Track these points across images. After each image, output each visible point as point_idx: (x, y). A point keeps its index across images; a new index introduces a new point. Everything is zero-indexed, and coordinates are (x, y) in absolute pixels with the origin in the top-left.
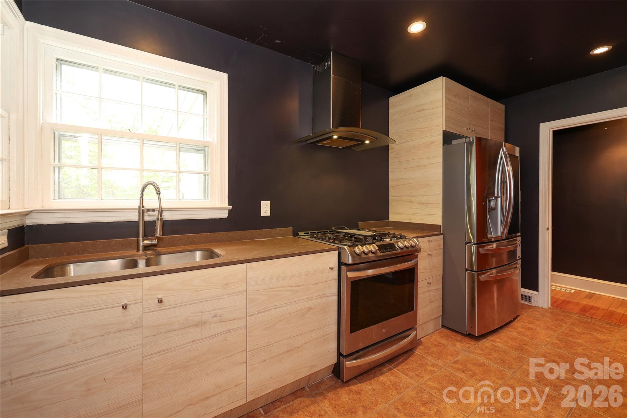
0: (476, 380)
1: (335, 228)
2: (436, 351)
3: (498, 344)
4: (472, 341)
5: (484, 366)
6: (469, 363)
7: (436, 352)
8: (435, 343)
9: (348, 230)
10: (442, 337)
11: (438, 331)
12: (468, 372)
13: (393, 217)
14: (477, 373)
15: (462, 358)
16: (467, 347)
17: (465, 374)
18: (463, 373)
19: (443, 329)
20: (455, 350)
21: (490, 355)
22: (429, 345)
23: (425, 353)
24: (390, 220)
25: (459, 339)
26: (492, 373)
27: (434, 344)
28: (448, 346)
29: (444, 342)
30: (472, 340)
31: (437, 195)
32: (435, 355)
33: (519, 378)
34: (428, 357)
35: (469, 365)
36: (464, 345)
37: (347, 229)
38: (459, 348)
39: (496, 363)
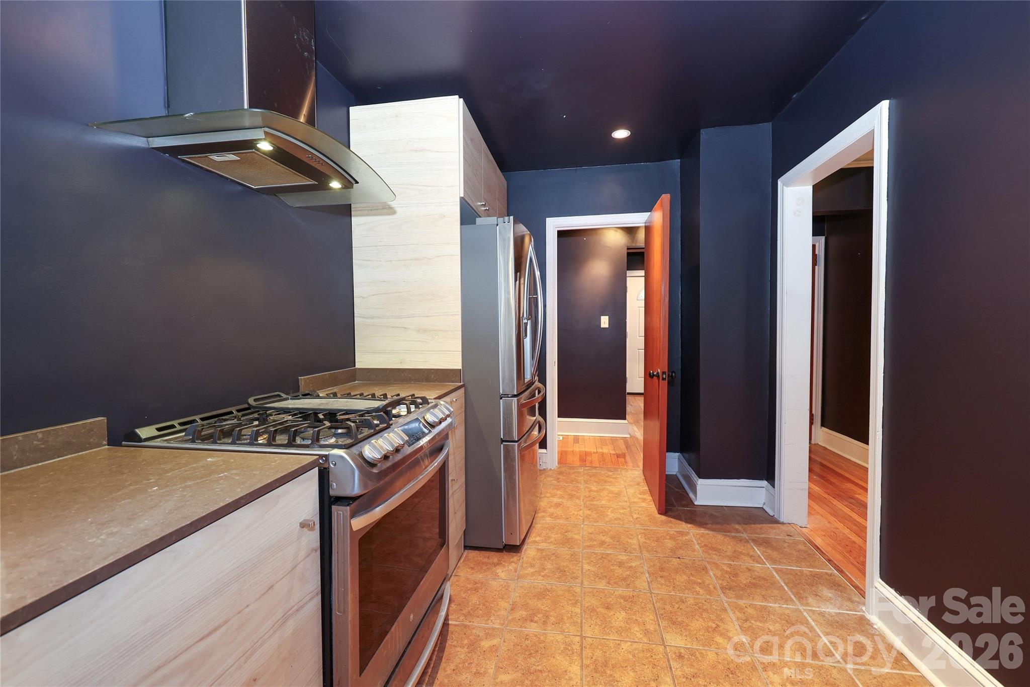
0: (553, 624)
1: (255, 400)
2: (478, 603)
3: (542, 544)
4: (513, 557)
5: (548, 593)
6: (530, 599)
7: (479, 605)
8: (469, 586)
9: (290, 401)
10: (472, 568)
11: (462, 560)
12: (536, 616)
13: (363, 360)
14: (548, 611)
15: (517, 595)
16: (513, 570)
17: (536, 624)
18: (532, 623)
19: (466, 551)
20: (502, 585)
21: (544, 569)
22: (463, 595)
23: (465, 615)
24: (358, 365)
25: (495, 560)
26: (561, 599)
27: (469, 590)
28: (490, 582)
29: (480, 576)
30: (511, 553)
31: (453, 315)
32: (481, 612)
33: (591, 590)
34: (473, 622)
35: (533, 603)
36: (507, 568)
37: (287, 399)
38: (505, 578)
39: (557, 578)
